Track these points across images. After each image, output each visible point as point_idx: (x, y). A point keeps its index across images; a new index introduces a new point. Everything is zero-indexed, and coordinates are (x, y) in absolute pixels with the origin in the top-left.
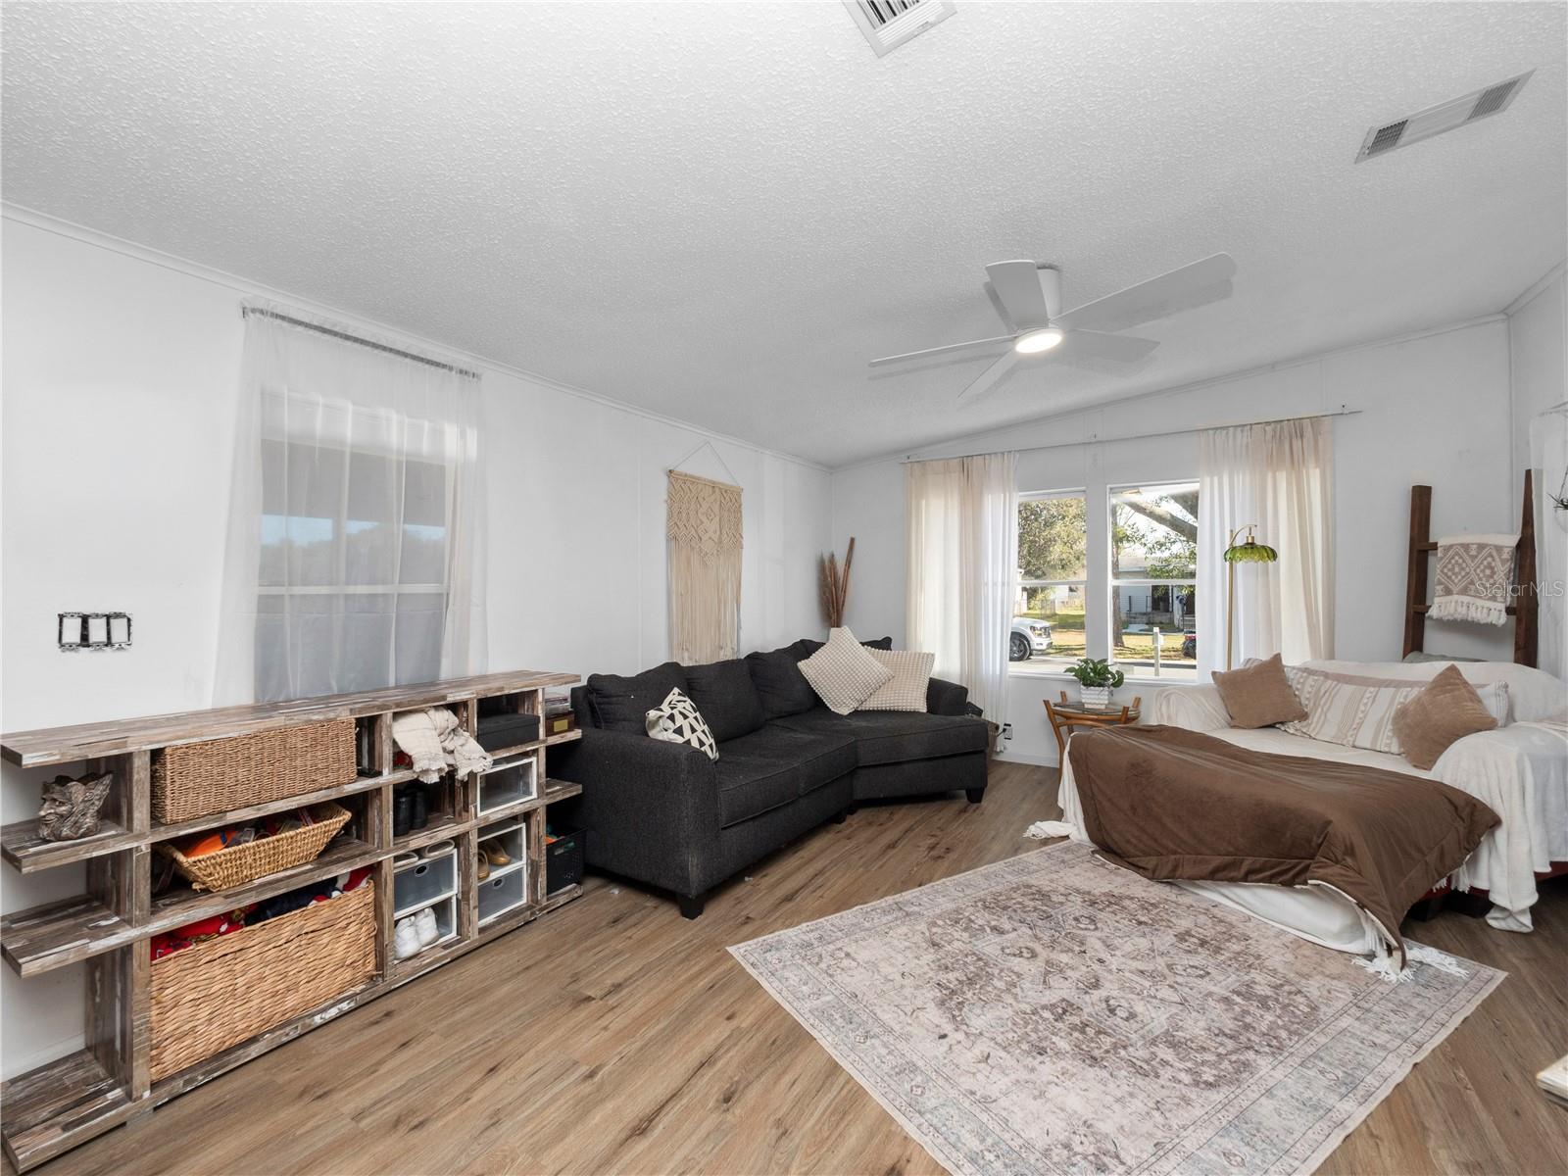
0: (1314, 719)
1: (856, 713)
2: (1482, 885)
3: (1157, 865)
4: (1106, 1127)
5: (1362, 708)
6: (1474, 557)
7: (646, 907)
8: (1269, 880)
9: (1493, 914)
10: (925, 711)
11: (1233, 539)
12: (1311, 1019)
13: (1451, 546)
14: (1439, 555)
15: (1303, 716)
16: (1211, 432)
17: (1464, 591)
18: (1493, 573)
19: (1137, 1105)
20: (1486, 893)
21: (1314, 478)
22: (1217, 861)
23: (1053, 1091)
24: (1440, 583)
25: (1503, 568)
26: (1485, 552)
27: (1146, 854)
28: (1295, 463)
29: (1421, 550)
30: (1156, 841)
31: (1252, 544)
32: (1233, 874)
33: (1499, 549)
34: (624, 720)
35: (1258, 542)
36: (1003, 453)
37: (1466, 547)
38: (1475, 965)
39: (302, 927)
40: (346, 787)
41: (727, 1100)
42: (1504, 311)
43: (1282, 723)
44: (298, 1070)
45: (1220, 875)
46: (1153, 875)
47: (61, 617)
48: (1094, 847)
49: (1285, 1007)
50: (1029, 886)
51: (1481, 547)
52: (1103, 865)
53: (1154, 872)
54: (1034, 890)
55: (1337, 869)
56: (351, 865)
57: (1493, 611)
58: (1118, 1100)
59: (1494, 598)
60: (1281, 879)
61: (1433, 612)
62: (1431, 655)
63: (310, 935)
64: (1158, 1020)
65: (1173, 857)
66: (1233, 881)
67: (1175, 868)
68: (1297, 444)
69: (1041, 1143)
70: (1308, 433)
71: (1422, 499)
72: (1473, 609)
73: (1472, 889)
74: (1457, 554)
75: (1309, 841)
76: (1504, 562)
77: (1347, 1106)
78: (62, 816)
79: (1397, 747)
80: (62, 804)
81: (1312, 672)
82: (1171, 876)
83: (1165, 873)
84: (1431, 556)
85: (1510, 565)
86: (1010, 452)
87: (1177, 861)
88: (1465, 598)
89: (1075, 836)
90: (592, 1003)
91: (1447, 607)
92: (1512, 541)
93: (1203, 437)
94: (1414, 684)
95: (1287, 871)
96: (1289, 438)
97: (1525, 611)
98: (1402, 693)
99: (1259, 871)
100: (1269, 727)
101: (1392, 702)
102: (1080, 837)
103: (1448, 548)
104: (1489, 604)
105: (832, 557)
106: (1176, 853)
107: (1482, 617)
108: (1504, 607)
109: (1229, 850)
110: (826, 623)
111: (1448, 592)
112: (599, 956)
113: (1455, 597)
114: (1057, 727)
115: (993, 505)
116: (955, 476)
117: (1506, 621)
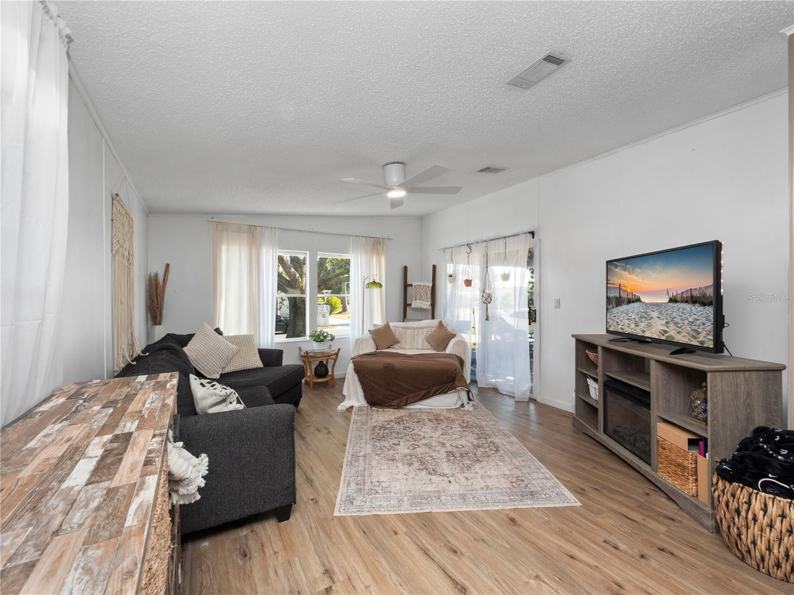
0: (402, 341)
5: (416, 337)
6: (422, 289)
10: (263, 366)
11: (365, 280)
14: (412, 288)
15: (398, 342)
16: (354, 237)
17: (420, 299)
18: (427, 294)
21: (383, 259)
22: (423, 393)
23: (489, 474)
24: (414, 297)
25: (429, 293)
26: (425, 288)
27: (393, 400)
28: (378, 254)
29: (406, 286)
30: (396, 393)
31: (374, 282)
32: (429, 395)
33: (428, 287)
35: (376, 281)
36: (272, 228)
37: (420, 286)
41: (455, 552)
42: (421, 217)
43: (392, 345)
46: (399, 407)
48: (370, 406)
50: (376, 427)
51: (424, 286)
52: (378, 411)
54: (379, 427)
55: (461, 383)
57: (427, 305)
59: (427, 301)
61: (412, 306)
62: (410, 319)
65: (404, 397)
66: (428, 398)
67: (407, 401)
68: (379, 246)
69: (509, 486)
70: (381, 243)
71: (406, 268)
72: (423, 305)
74: (418, 288)
75: (451, 377)
76: (429, 291)
79: (430, 346)
81: (397, 327)
82: (406, 404)
83: (403, 404)
84: (409, 289)
85: (431, 292)
86: (275, 228)
87: (408, 398)
88: (421, 301)
89: (356, 404)
90: (334, 588)
91: (416, 304)
92: (431, 285)
93: (351, 239)
94: (426, 327)
95: (445, 389)
96: (376, 244)
97: (433, 305)
98: (425, 331)
99: (437, 391)
100: (389, 347)
101: (423, 334)
102: (360, 404)
103: (415, 286)
104: (426, 303)
105: (156, 275)
106: (407, 395)
107: (424, 307)
108: (429, 303)
109: (427, 387)
110: (150, 322)
111: (416, 299)
112: (281, 573)
113: (418, 301)
114: (310, 363)
115: (267, 254)
116: (245, 235)
117: (429, 307)
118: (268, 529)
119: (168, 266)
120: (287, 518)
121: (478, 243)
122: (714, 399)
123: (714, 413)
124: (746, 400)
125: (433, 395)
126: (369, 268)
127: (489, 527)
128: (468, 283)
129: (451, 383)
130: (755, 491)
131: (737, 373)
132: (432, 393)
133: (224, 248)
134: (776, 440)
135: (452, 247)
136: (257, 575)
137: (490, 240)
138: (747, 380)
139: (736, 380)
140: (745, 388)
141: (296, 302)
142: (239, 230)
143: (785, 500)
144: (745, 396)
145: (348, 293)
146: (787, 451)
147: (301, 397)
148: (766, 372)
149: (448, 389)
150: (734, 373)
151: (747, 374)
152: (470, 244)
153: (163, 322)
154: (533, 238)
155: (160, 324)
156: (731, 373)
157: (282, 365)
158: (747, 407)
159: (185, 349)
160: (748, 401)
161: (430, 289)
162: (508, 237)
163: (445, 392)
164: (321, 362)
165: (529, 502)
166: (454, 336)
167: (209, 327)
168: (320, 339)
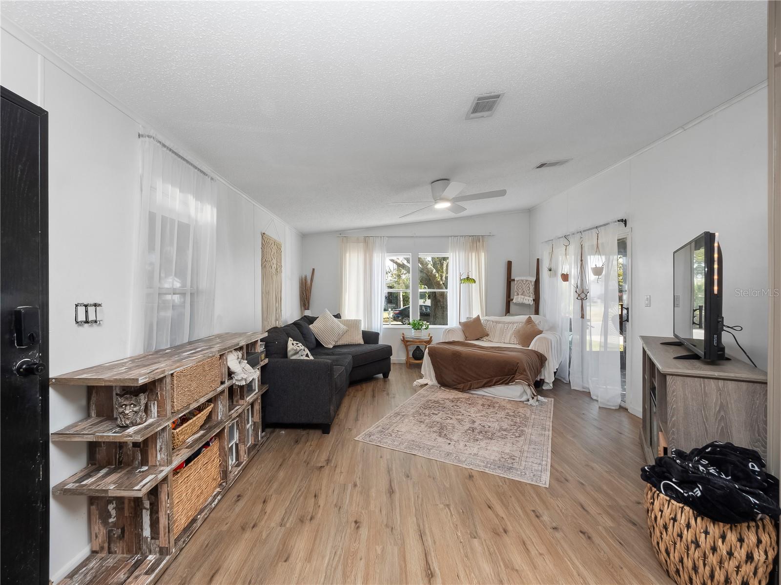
0: (491, 334)
1: (335, 347)
2: (543, 378)
3: (464, 387)
4: (507, 451)
5: (505, 331)
6: (525, 284)
7: (303, 435)
8: (502, 384)
9: (545, 384)
10: (363, 343)
11: (461, 276)
12: (526, 418)
13: (519, 280)
14: (516, 283)
15: (487, 335)
16: (453, 237)
17: (522, 294)
18: (529, 289)
19: (508, 445)
20: (544, 380)
21: (483, 255)
22: (485, 381)
23: (489, 448)
24: (515, 292)
25: (532, 288)
26: (528, 282)
27: (459, 384)
28: (477, 251)
29: (509, 281)
30: (463, 378)
31: (468, 278)
32: (490, 384)
33: (531, 282)
34: (275, 354)
35: (470, 277)
36: (381, 237)
37: (522, 281)
38: (548, 398)
39: (203, 462)
40: (218, 389)
42: (529, 209)
43: (481, 338)
44: (227, 524)
45: (486, 385)
46: (463, 390)
47: (77, 306)
48: (439, 385)
49: (519, 416)
50: (431, 400)
51: (527, 281)
52: (445, 390)
53: (463, 389)
54: (433, 401)
55: (522, 376)
56: (219, 428)
57: (529, 300)
58: (504, 445)
59: (530, 296)
60: (505, 383)
61: (514, 301)
62: (512, 314)
63: (205, 465)
64: (496, 425)
65: (470, 383)
66: (490, 386)
67: (471, 386)
68: (478, 243)
69: (497, 459)
70: (481, 240)
71: (509, 264)
72: (524, 300)
73: (540, 379)
74: (521, 283)
75: (513, 369)
76: (532, 286)
77: (547, 433)
78: (136, 412)
79: (517, 341)
80: (135, 406)
81: (488, 321)
82: (470, 389)
83: (467, 388)
84: (512, 283)
85: (534, 286)
86: (384, 237)
87: (471, 384)
88: (522, 296)
89: (430, 383)
90: (325, 467)
91: (517, 299)
92: (534, 279)
93: (450, 238)
94: (517, 323)
95: (507, 380)
96: (475, 242)
97: (537, 300)
98: (515, 325)
99: (499, 381)
100: (478, 339)
101: (513, 329)
102: (432, 383)
103: (518, 281)
104: (528, 298)
105: (306, 277)
106: (470, 381)
107: (526, 302)
108: (532, 299)
109: (489, 376)
110: (303, 308)
111: (518, 294)
112: (306, 453)
113: (520, 296)
114: (406, 346)
115: (377, 257)
116: (362, 244)
117: (532, 303)
118: (316, 434)
119: (314, 270)
120: (328, 433)
121: (573, 234)
122: (673, 405)
123: (673, 419)
124: (719, 411)
125: (494, 385)
126: (467, 264)
127: (447, 474)
128: (565, 277)
129: (512, 376)
130: (658, 492)
131: (706, 380)
132: (493, 383)
133: (348, 255)
134: (707, 451)
135: (552, 240)
136: (296, 450)
137: (584, 231)
138: (720, 390)
139: (705, 387)
140: (717, 398)
141: (435, 295)
142: (358, 241)
143: (678, 504)
144: (718, 409)
145: (446, 288)
146: (707, 462)
147: (390, 370)
148: (751, 384)
149: (510, 380)
150: (702, 379)
151: (721, 383)
152: (568, 236)
153: (310, 308)
154: (626, 227)
155: (308, 309)
156: (696, 379)
157: (378, 343)
158: (720, 420)
159: (311, 326)
160: (722, 413)
161: (533, 283)
162: (601, 226)
163: (506, 383)
164: (418, 347)
165: (500, 471)
166: (540, 332)
167: (329, 312)
168: (417, 327)
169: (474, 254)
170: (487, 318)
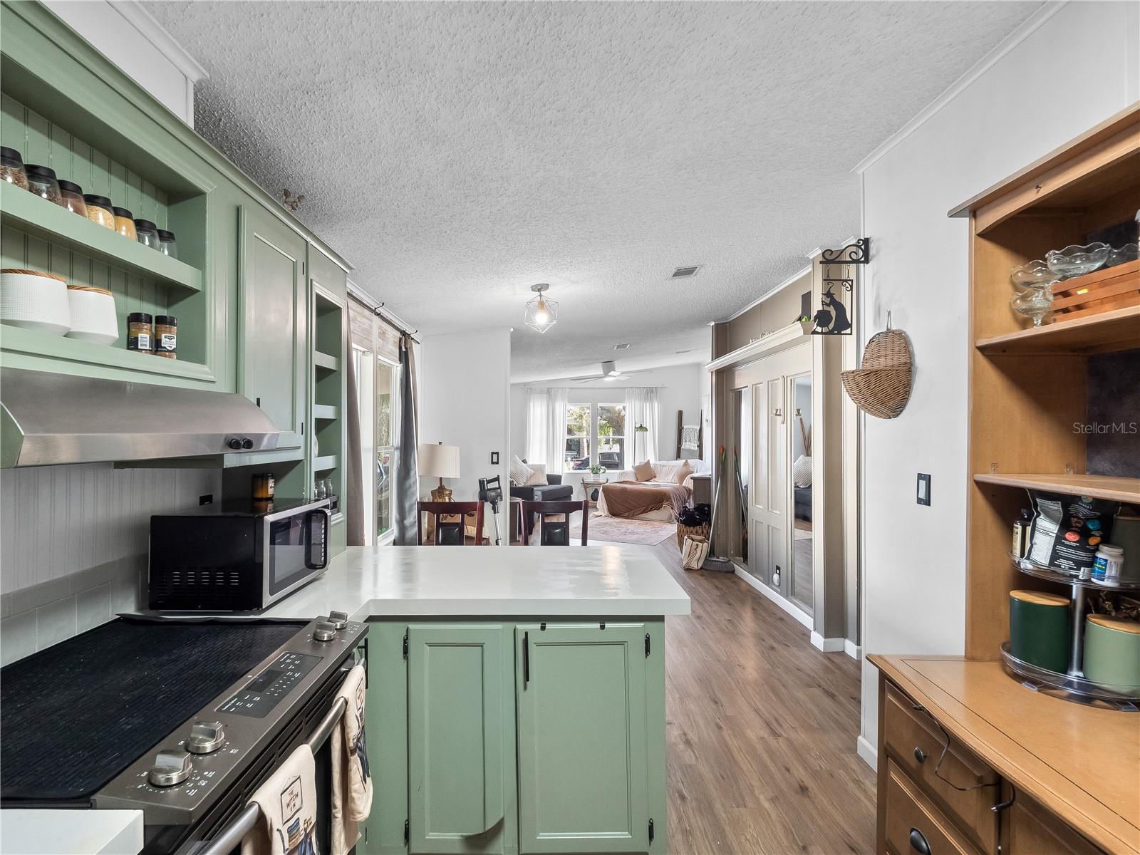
0: (658, 477)
5: (669, 472)
6: (691, 432)
8: (654, 510)
10: (548, 484)
11: (635, 425)
14: (684, 431)
15: (655, 477)
16: (629, 389)
18: (695, 436)
21: (656, 405)
22: (644, 509)
24: (684, 439)
25: (697, 435)
26: (694, 430)
27: (626, 513)
28: (651, 400)
29: (680, 429)
30: (628, 508)
31: (642, 426)
37: (690, 429)
43: (650, 479)
45: (643, 512)
48: (610, 515)
52: (614, 519)
53: (627, 517)
55: (668, 503)
57: (694, 447)
61: (683, 447)
62: (681, 459)
65: (633, 511)
66: (647, 512)
67: (633, 514)
68: (652, 395)
70: (654, 392)
71: (680, 413)
72: (691, 446)
74: (688, 431)
75: (663, 500)
79: (677, 481)
81: (657, 464)
86: (565, 389)
88: (690, 443)
89: (603, 514)
91: (685, 445)
92: (698, 427)
93: (626, 390)
94: (680, 465)
95: (658, 507)
96: (650, 393)
97: (700, 446)
100: (647, 480)
101: (676, 470)
102: (605, 514)
103: (686, 429)
104: (694, 444)
107: (692, 448)
108: (696, 445)
109: (648, 505)
111: (686, 442)
113: (688, 443)
114: (585, 488)
115: (559, 406)
116: (545, 395)
117: (696, 448)
126: (642, 413)
129: (661, 503)
132: (649, 510)
133: (532, 404)
142: (541, 392)
149: (660, 506)
157: (560, 484)
161: (697, 430)
163: (657, 509)
164: (595, 489)
167: (518, 458)
168: (595, 471)
169: (648, 404)
170: (658, 462)
